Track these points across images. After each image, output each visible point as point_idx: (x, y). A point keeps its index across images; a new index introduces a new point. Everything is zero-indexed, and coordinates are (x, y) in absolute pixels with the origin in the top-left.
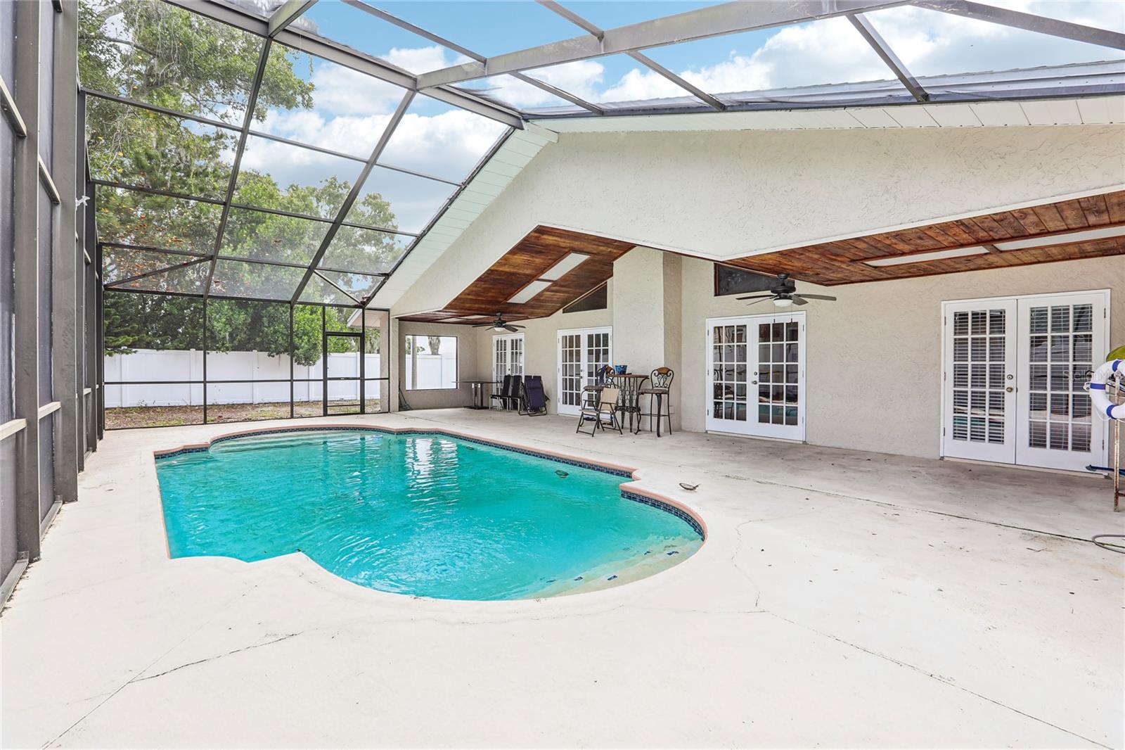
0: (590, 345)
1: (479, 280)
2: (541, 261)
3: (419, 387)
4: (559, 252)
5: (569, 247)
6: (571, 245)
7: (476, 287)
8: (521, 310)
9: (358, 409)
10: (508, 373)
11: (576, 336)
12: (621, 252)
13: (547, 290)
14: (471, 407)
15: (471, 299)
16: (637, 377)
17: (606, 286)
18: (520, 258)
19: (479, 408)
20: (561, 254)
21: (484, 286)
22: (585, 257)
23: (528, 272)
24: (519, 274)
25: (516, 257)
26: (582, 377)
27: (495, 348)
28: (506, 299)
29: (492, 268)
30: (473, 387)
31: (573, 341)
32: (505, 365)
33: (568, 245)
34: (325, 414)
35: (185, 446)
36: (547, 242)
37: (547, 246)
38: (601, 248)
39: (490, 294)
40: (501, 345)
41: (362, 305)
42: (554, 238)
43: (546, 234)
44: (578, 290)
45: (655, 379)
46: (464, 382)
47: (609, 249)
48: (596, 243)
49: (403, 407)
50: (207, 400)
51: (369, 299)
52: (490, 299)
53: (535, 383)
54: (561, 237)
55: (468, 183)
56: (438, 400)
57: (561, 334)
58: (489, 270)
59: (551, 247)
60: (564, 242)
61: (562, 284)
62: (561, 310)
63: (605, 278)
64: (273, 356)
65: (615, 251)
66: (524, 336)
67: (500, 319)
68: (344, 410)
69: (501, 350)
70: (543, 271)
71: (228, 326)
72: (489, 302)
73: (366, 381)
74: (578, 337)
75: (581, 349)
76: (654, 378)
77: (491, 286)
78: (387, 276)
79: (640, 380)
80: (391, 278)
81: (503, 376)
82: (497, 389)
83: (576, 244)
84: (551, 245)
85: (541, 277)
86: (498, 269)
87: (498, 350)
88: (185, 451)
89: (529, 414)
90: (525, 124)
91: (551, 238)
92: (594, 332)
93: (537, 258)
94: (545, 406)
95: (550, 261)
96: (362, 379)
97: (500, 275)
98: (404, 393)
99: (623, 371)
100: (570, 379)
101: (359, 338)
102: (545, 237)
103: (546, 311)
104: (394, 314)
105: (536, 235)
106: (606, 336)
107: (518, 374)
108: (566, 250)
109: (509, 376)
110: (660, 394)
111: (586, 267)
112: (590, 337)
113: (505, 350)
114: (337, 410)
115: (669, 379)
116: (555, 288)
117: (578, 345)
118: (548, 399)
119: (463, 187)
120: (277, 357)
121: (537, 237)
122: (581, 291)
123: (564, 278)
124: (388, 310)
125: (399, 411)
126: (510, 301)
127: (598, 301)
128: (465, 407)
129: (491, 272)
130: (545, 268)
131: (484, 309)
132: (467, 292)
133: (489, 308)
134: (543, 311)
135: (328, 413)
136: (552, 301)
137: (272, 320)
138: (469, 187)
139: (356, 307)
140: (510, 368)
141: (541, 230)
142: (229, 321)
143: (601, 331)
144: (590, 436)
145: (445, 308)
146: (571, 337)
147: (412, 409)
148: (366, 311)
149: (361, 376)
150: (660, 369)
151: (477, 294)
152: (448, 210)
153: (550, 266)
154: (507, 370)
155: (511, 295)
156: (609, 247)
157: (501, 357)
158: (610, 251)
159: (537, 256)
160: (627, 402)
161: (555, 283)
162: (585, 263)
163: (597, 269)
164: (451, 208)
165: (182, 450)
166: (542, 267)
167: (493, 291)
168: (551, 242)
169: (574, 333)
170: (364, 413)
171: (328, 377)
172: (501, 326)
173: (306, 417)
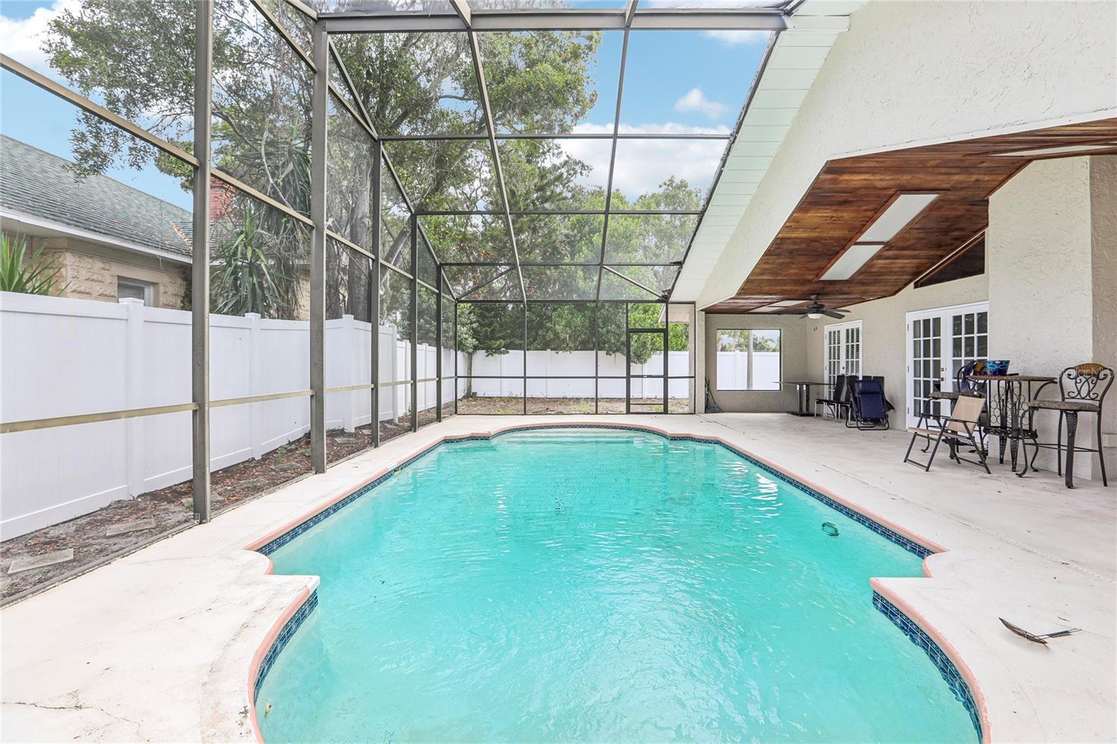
0: (957, 331)
1: (768, 253)
2: (852, 215)
3: (754, 388)
4: (878, 197)
5: (895, 186)
6: (898, 182)
7: (768, 263)
8: (845, 289)
9: (661, 408)
10: (843, 372)
11: (934, 319)
12: (1001, 178)
13: (878, 256)
14: (794, 413)
15: (768, 280)
16: (1030, 380)
17: (984, 239)
18: (816, 216)
19: (803, 415)
20: (881, 201)
21: (779, 261)
22: (929, 198)
23: (837, 234)
24: (825, 239)
25: (809, 214)
26: (943, 379)
27: (826, 342)
28: (818, 276)
29: (780, 236)
30: (798, 389)
31: (929, 328)
32: (839, 362)
33: (892, 183)
34: (628, 412)
35: (473, 434)
36: (852, 185)
37: (853, 191)
38: (956, 178)
39: (792, 271)
40: (834, 336)
41: (665, 299)
42: (862, 177)
43: (845, 173)
44: (932, 253)
45: (1069, 384)
46: (788, 382)
47: (974, 177)
48: (944, 170)
49: (710, 407)
50: (527, 394)
51: (670, 292)
52: (794, 278)
53: (874, 386)
54: (874, 174)
55: (737, 132)
56: (754, 402)
57: (911, 318)
58: (776, 238)
59: (862, 192)
60: (882, 180)
61: (900, 244)
62: (912, 284)
63: (980, 226)
64: (610, 355)
65: (987, 178)
66: (861, 323)
67: (816, 303)
68: (646, 408)
69: (834, 343)
70: (862, 229)
71: (568, 329)
72: (796, 282)
73: (668, 380)
74: (937, 321)
75: (942, 337)
76: (1065, 380)
77: (788, 260)
78: (680, 264)
79: (1038, 384)
80: (684, 266)
81: (836, 376)
82: (830, 392)
83: (905, 179)
84: (860, 188)
85: (860, 240)
86: (789, 235)
87: (830, 344)
88: (473, 438)
89: (859, 428)
90: (788, 21)
91: (856, 177)
92: (963, 311)
93: (843, 211)
94: (886, 416)
95: (869, 214)
96: (666, 377)
97: (795, 243)
98: (715, 394)
99: (1001, 370)
100: (924, 381)
101: (662, 334)
102: (846, 177)
103: (887, 288)
104: (700, 306)
105: (829, 176)
106: (983, 317)
107: (854, 374)
108: (891, 192)
109: (843, 376)
110: (1076, 411)
111: (937, 213)
112: (957, 319)
113: (839, 343)
114: (640, 409)
115: (1102, 385)
116: (890, 253)
117: (937, 332)
118: (893, 408)
119: (732, 139)
120: (613, 355)
121: (831, 180)
122: (939, 253)
123: (901, 236)
124: (693, 303)
125: (705, 412)
126: (826, 277)
127: (972, 264)
128: (788, 412)
129: (779, 242)
130: (864, 225)
131: (791, 291)
132: (758, 271)
133: (798, 290)
134: (882, 288)
135: (631, 411)
136: (891, 273)
137: (607, 321)
138: (739, 136)
139: (658, 301)
140: (845, 366)
141: (834, 168)
142: (568, 325)
143: (975, 309)
144: (923, 471)
145: (738, 294)
146: (927, 322)
147: (723, 412)
148: (669, 306)
149: (664, 375)
150: (1080, 367)
151: (772, 272)
152: (723, 173)
153: (870, 220)
154: (841, 368)
155: (823, 269)
156: (972, 174)
157: (834, 353)
158: (977, 180)
159: (843, 208)
160: (1009, 420)
161: (888, 245)
162: (932, 207)
163: (959, 213)
164: (725, 170)
165: (470, 437)
166: (857, 224)
167: (794, 266)
168: (858, 184)
169: (930, 315)
170: (667, 414)
171: (631, 374)
172: (817, 312)
173: (607, 414)
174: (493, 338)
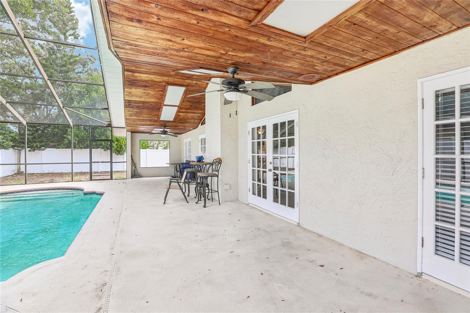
2: (154, 93)
4: (160, 85)
8: (175, 125)
9: (109, 177)
15: (136, 119)
18: (137, 91)
21: (135, 110)
23: (153, 100)
24: (149, 102)
28: (158, 118)
29: (126, 99)
31: (204, 141)
33: (161, 80)
34: (91, 179)
36: (144, 78)
37: (147, 82)
39: (145, 116)
40: (186, 144)
41: (110, 126)
43: (136, 72)
49: (134, 175)
51: (111, 122)
52: (148, 118)
56: (158, 172)
57: (200, 137)
59: (150, 82)
60: (155, 78)
61: (185, 107)
62: (200, 124)
66: (191, 139)
67: (164, 130)
72: (150, 120)
73: (113, 163)
77: (139, 111)
78: (108, 109)
83: (166, 79)
85: (165, 104)
91: (142, 75)
93: (148, 90)
95: (161, 93)
97: (136, 103)
98: (137, 169)
101: (110, 142)
102: (137, 74)
105: (129, 73)
108: (164, 84)
113: (187, 147)
114: (97, 178)
116: (183, 111)
119: (98, 50)
121: (131, 75)
124: (125, 128)
125: (132, 178)
126: (161, 119)
129: (128, 102)
130: (163, 98)
131: (151, 124)
132: (128, 114)
133: (154, 124)
135: (93, 179)
136: (190, 119)
138: (100, 49)
139: (107, 127)
140: (188, 156)
141: (128, 69)
146: (203, 139)
149: (111, 161)
151: (136, 116)
155: (159, 115)
157: (186, 151)
161: (179, 107)
167: (144, 113)
168: (146, 79)
170: (112, 179)
171: (92, 161)
172: (164, 134)
173: (81, 181)
174: (35, 142)
